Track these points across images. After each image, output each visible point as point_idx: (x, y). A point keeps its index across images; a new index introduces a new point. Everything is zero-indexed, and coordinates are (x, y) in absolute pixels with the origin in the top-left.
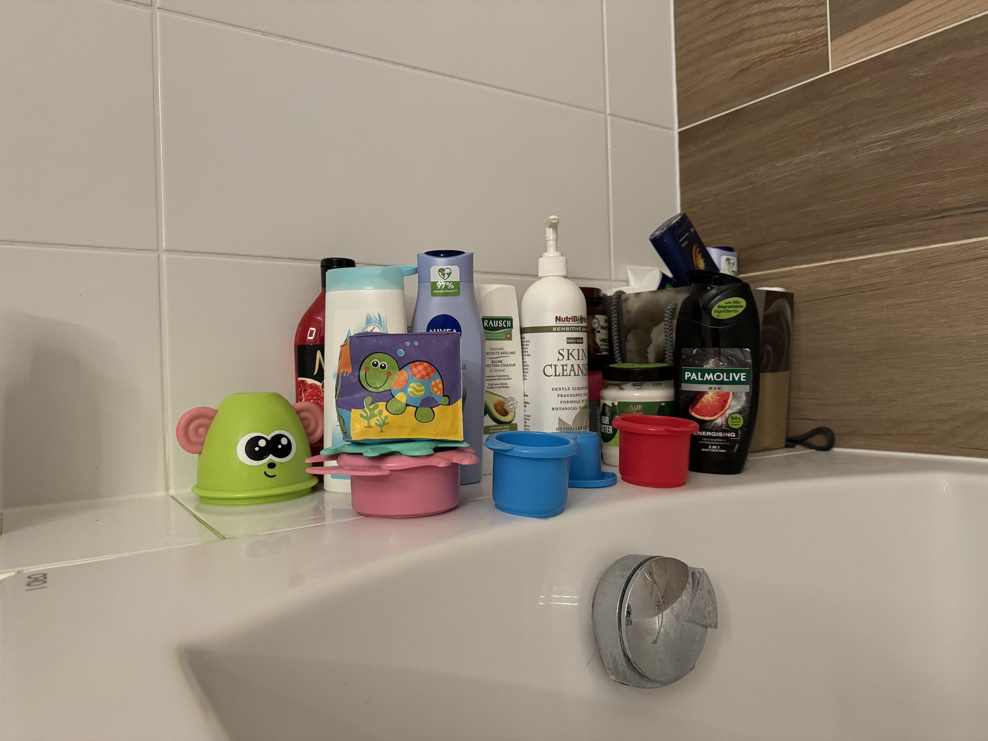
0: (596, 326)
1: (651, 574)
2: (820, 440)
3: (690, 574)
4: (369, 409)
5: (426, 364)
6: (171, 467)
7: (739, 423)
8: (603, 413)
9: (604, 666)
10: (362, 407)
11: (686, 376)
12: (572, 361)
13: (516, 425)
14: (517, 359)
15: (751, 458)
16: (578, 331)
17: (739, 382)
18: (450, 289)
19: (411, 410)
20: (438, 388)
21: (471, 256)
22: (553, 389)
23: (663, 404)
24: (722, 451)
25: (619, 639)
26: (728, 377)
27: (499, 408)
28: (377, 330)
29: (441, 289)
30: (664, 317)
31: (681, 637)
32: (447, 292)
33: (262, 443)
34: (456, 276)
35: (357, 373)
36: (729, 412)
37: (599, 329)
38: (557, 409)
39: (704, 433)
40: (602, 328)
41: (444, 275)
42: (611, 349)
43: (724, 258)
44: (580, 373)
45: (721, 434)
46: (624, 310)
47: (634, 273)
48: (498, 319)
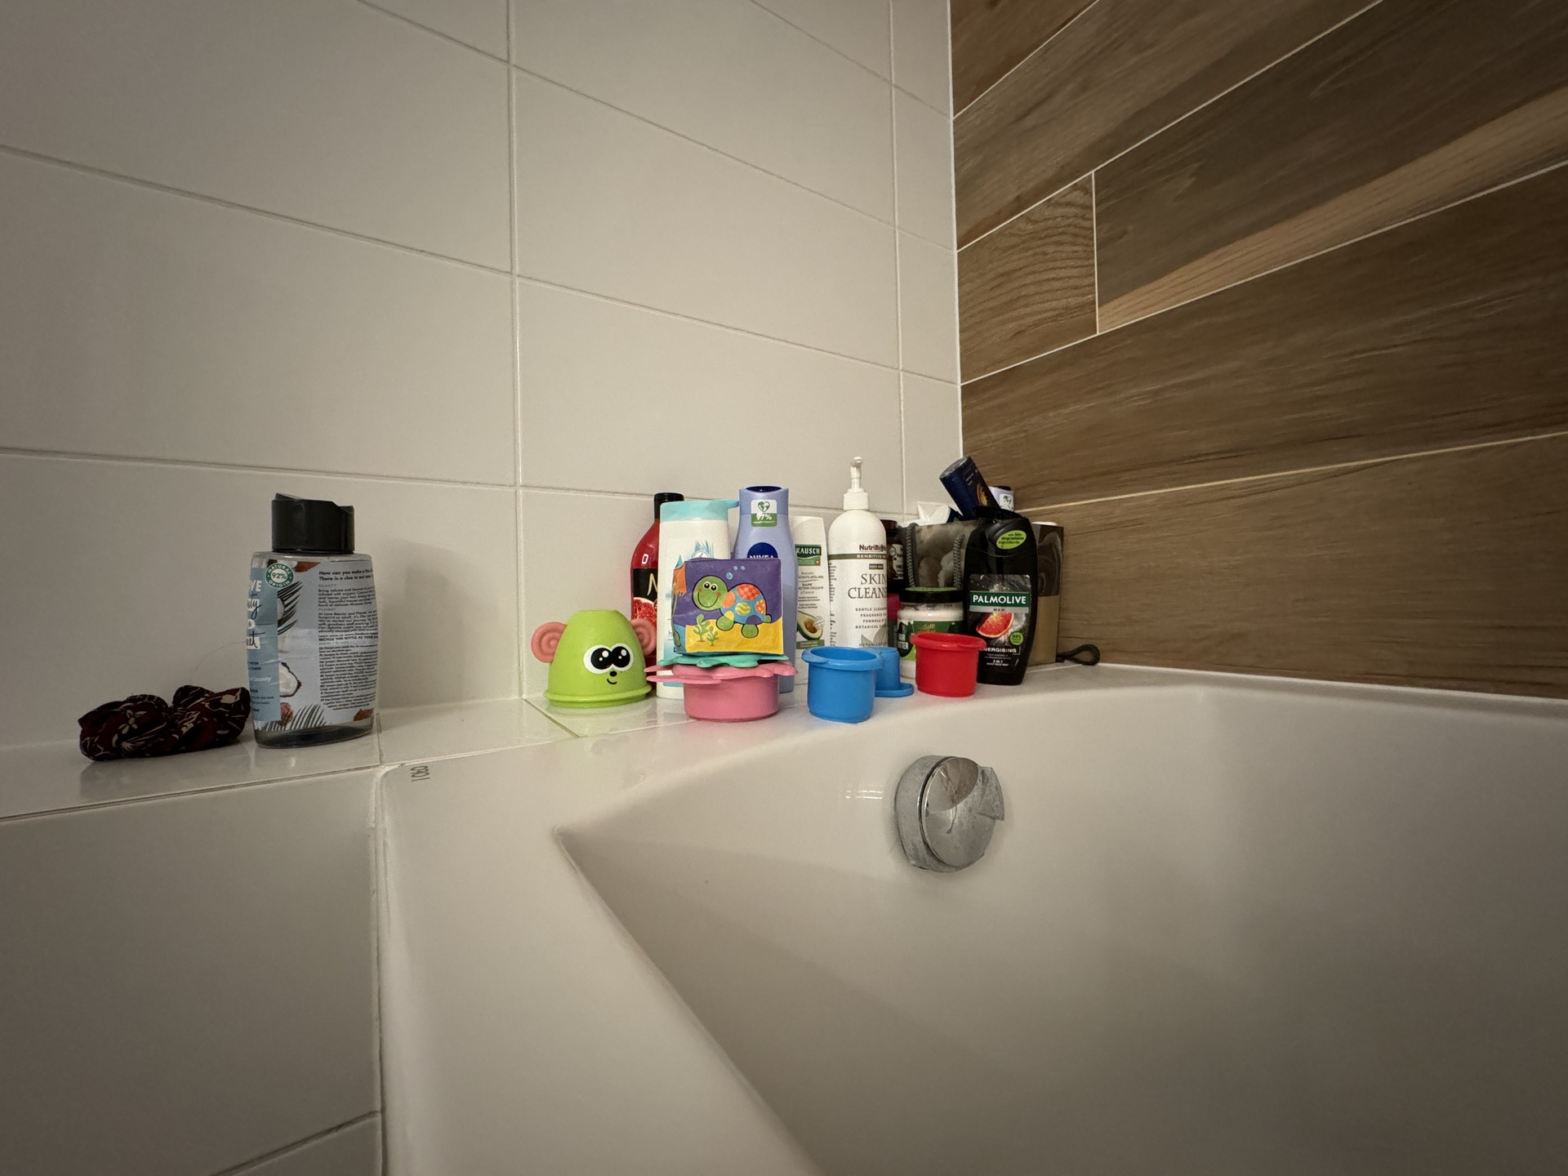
0: (893, 554)
1: (946, 773)
2: (1086, 656)
3: (980, 772)
4: (701, 625)
5: (751, 586)
6: (525, 675)
7: (1020, 641)
8: (900, 631)
9: (905, 852)
10: (695, 624)
11: (974, 599)
12: (874, 585)
13: (823, 641)
14: (824, 582)
15: (1029, 671)
16: (879, 558)
17: (1020, 605)
18: (768, 520)
19: (738, 626)
20: (761, 607)
21: (787, 491)
22: (857, 610)
23: (953, 624)
24: (1004, 665)
25: (919, 829)
26: (1011, 600)
27: (808, 626)
28: (704, 556)
29: (760, 520)
30: (953, 546)
31: (973, 827)
32: (765, 523)
33: (605, 654)
34: (773, 509)
35: (690, 594)
36: (1011, 630)
37: (896, 557)
38: (860, 627)
39: (989, 649)
40: (898, 555)
41: (763, 507)
42: (905, 574)
43: (1002, 496)
44: (881, 596)
45: (1004, 650)
46: (918, 541)
47: (924, 507)
48: (809, 547)
